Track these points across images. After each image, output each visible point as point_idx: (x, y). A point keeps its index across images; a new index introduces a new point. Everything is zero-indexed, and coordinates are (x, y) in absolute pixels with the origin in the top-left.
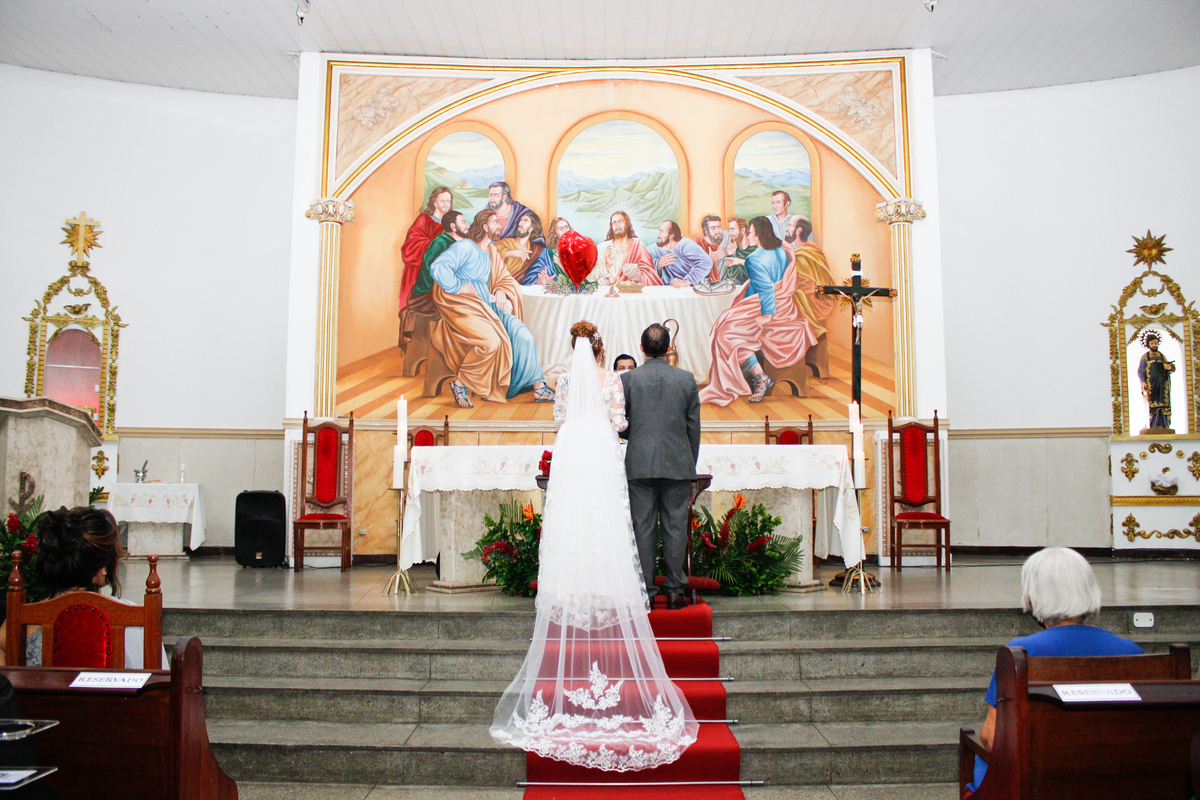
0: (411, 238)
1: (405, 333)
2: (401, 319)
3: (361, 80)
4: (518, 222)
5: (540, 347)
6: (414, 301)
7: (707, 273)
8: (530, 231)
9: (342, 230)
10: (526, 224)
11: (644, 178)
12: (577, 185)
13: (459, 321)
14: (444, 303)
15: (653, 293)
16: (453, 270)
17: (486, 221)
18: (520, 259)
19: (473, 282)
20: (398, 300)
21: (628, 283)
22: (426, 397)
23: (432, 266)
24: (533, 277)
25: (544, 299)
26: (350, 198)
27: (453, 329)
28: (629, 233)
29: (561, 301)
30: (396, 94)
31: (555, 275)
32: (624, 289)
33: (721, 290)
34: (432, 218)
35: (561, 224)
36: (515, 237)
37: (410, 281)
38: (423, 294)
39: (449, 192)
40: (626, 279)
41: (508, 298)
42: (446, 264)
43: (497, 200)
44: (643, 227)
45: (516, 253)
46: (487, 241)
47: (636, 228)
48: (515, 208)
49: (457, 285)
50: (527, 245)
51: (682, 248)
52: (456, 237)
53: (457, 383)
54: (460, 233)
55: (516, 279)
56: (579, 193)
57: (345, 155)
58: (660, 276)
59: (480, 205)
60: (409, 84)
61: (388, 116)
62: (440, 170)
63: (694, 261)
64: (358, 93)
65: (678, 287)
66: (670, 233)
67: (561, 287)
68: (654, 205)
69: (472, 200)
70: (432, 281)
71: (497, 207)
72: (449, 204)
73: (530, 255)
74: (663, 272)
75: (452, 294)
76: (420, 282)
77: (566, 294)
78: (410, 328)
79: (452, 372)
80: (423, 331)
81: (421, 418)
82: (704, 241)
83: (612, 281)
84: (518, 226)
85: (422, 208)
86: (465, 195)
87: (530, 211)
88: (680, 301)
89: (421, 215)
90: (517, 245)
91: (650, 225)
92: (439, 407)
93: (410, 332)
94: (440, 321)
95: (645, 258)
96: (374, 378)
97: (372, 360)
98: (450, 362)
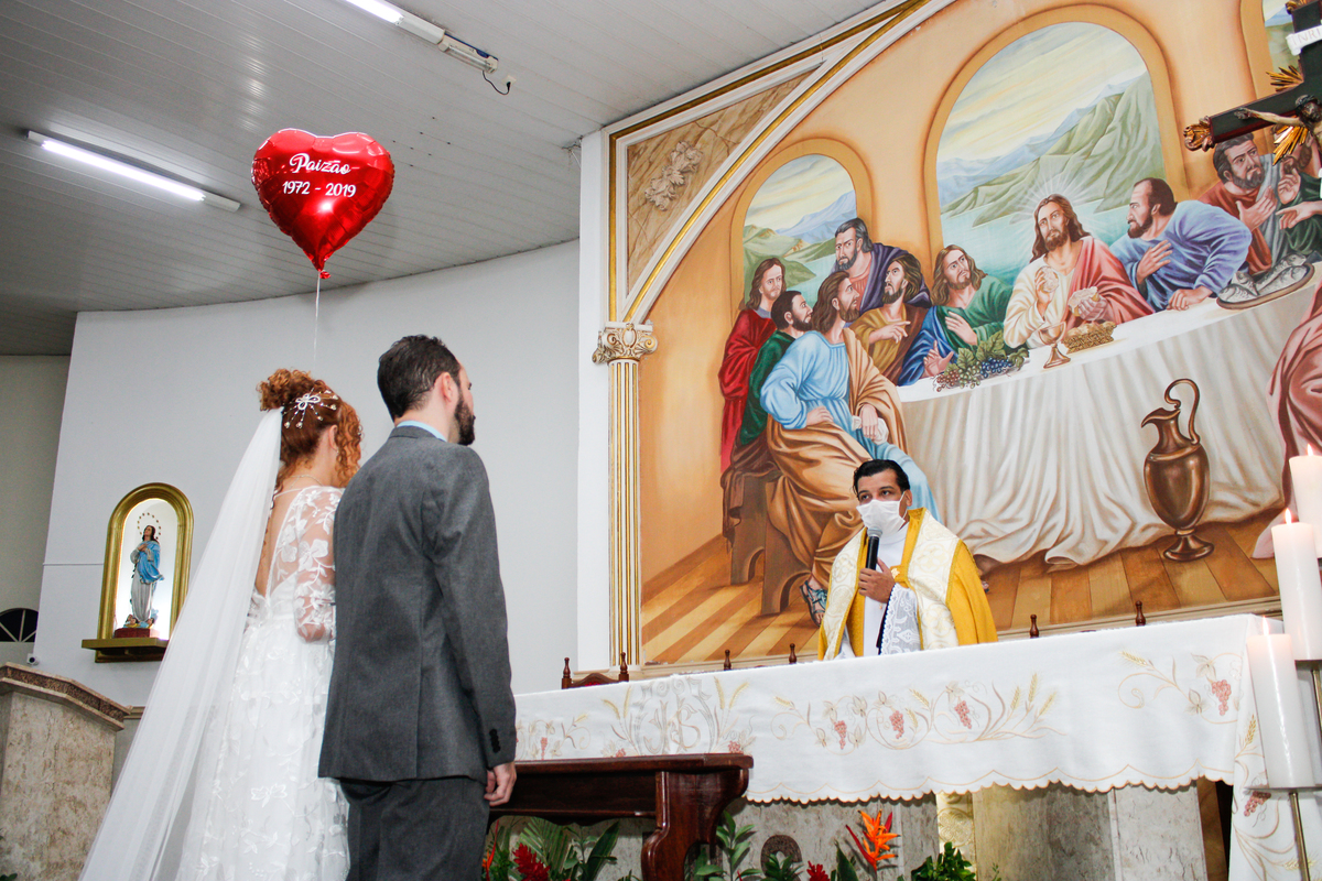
0: (731, 353)
1: (730, 512)
2: (724, 488)
3: (653, 144)
4: (884, 277)
5: (939, 493)
6: (741, 454)
7: (1242, 258)
8: (904, 286)
9: (640, 369)
10: (896, 277)
11: (1086, 118)
12: (970, 179)
13: (808, 474)
14: (784, 448)
15: (1135, 336)
16: (794, 389)
17: (836, 293)
18: (893, 340)
19: (824, 400)
20: (720, 458)
21: (1084, 329)
22: (766, 615)
23: (763, 392)
24: (916, 366)
25: (939, 402)
26: (647, 318)
27: (802, 489)
28: (1073, 231)
29: (968, 396)
30: (698, 145)
31: (952, 353)
32: (1077, 344)
33: (1280, 285)
34: (758, 312)
35: (953, 256)
36: (880, 305)
37: (734, 424)
38: (754, 439)
39: (779, 263)
40: (1078, 322)
41: (880, 414)
42: (783, 383)
43: (849, 251)
44: (1098, 210)
45: (885, 332)
46: (841, 324)
47: (1085, 216)
48: (877, 255)
49: (802, 412)
50: (900, 312)
51: (1181, 225)
52: (794, 333)
53: (813, 584)
54: (800, 326)
55: (889, 377)
56: (976, 190)
57: (639, 258)
58: (1145, 295)
59: (824, 268)
60: (713, 124)
61: (690, 181)
62: (764, 233)
63: (1209, 242)
64: (651, 164)
65: (1186, 307)
66: (1151, 204)
67: (964, 371)
68: (1111, 161)
69: (811, 266)
70: (764, 415)
71: (851, 263)
72: (780, 283)
73: (907, 328)
74: (1150, 287)
75: (797, 430)
76: (747, 422)
77: (975, 383)
78: (737, 502)
79: (803, 566)
80: (758, 502)
81: (761, 653)
82: (1224, 193)
83: (1052, 334)
84: (884, 284)
85: (743, 300)
86: (801, 261)
87: (900, 251)
88: (1194, 335)
89: (742, 313)
90: (887, 318)
91: (1111, 201)
92: (786, 630)
93: (737, 508)
94: (780, 480)
95: (1109, 271)
96: (690, 594)
97: (686, 565)
98: (799, 548)
